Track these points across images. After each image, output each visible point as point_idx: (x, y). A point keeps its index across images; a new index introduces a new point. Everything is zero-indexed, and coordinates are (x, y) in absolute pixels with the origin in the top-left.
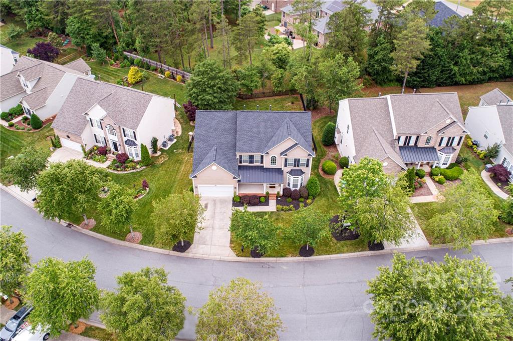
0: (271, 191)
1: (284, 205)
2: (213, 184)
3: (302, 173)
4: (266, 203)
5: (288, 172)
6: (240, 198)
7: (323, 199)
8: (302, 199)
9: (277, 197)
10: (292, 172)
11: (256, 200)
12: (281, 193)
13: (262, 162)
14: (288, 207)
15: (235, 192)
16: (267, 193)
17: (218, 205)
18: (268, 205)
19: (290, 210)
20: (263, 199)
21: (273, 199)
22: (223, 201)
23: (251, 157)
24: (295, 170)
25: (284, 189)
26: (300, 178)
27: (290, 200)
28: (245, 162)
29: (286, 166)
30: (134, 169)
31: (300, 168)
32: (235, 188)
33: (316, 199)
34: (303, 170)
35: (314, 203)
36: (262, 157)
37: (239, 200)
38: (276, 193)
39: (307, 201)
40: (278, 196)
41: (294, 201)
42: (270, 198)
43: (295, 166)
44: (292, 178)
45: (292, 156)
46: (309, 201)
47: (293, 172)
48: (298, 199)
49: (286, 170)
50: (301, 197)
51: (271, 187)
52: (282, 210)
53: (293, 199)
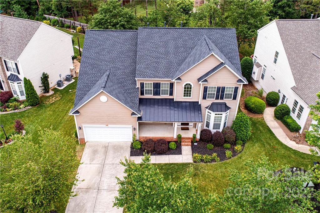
0: (184, 134)
1: (204, 154)
2: (102, 123)
3: (227, 108)
4: (178, 151)
5: (207, 108)
6: (141, 143)
7: (256, 145)
8: (228, 145)
9: (192, 142)
10: (212, 107)
11: (164, 147)
12: (198, 137)
13: (171, 94)
14: (209, 157)
15: (134, 135)
16: (179, 137)
17: (111, 153)
18: (181, 154)
19: (213, 160)
20: (173, 145)
21: (187, 145)
22: (117, 148)
23: (157, 86)
24: (217, 104)
25: (201, 132)
26: (224, 114)
27: (210, 146)
28: (148, 94)
29: (204, 98)
30: (17, 109)
31: (225, 100)
32: (135, 129)
33: (246, 145)
34: (227, 105)
35: (245, 150)
36: (172, 85)
37: (139, 147)
38: (191, 136)
39: (236, 148)
40: (193, 140)
41: (216, 148)
42: (182, 143)
43: (217, 98)
44: (213, 115)
45: (215, 82)
46: (238, 147)
47: (215, 107)
48: (222, 145)
49: (205, 104)
50: (226, 142)
51: (182, 129)
52: (202, 160)
53: (215, 145)
